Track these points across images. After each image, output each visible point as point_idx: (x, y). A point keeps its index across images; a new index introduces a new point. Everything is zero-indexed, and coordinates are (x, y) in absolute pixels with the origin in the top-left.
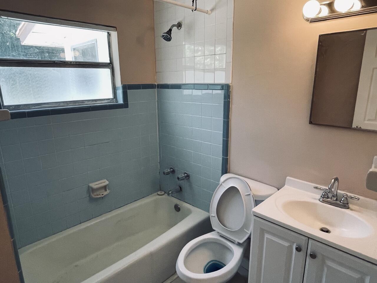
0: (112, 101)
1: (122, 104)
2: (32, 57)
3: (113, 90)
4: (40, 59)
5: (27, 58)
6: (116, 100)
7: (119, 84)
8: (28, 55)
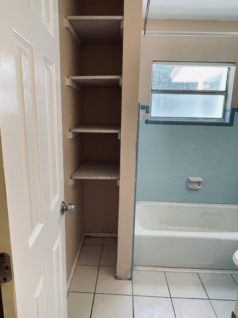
0: (220, 120)
1: (228, 123)
2: (172, 88)
3: (224, 112)
4: (176, 89)
5: (169, 89)
6: (225, 120)
7: (229, 107)
8: (170, 87)
